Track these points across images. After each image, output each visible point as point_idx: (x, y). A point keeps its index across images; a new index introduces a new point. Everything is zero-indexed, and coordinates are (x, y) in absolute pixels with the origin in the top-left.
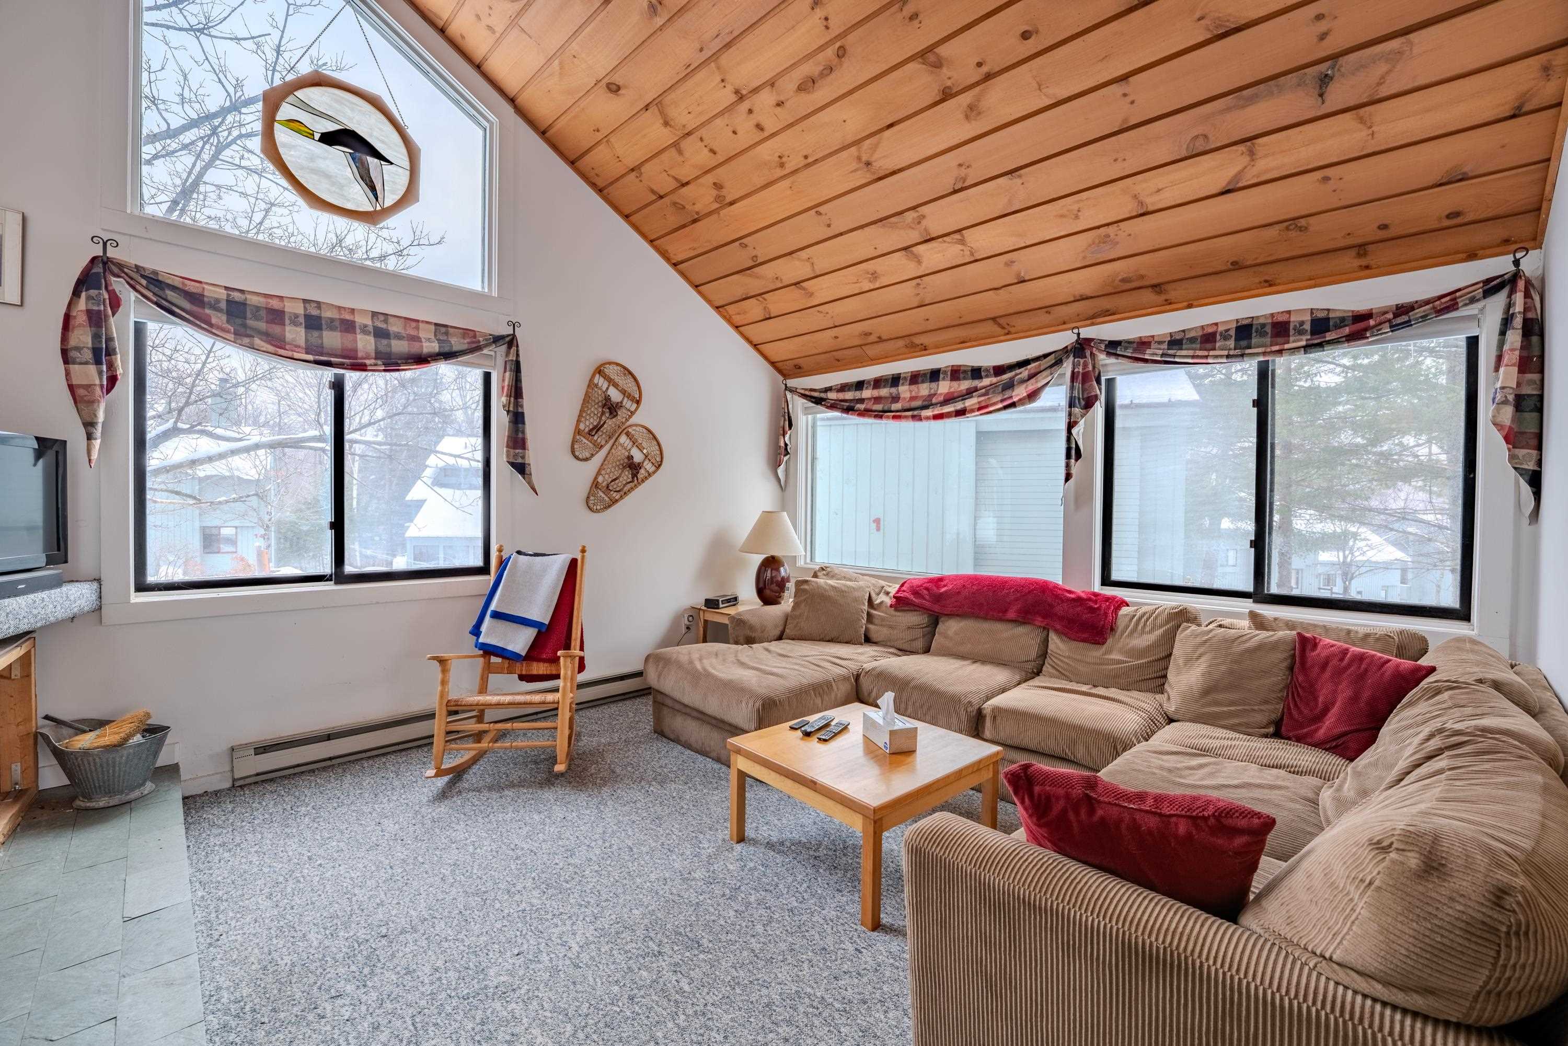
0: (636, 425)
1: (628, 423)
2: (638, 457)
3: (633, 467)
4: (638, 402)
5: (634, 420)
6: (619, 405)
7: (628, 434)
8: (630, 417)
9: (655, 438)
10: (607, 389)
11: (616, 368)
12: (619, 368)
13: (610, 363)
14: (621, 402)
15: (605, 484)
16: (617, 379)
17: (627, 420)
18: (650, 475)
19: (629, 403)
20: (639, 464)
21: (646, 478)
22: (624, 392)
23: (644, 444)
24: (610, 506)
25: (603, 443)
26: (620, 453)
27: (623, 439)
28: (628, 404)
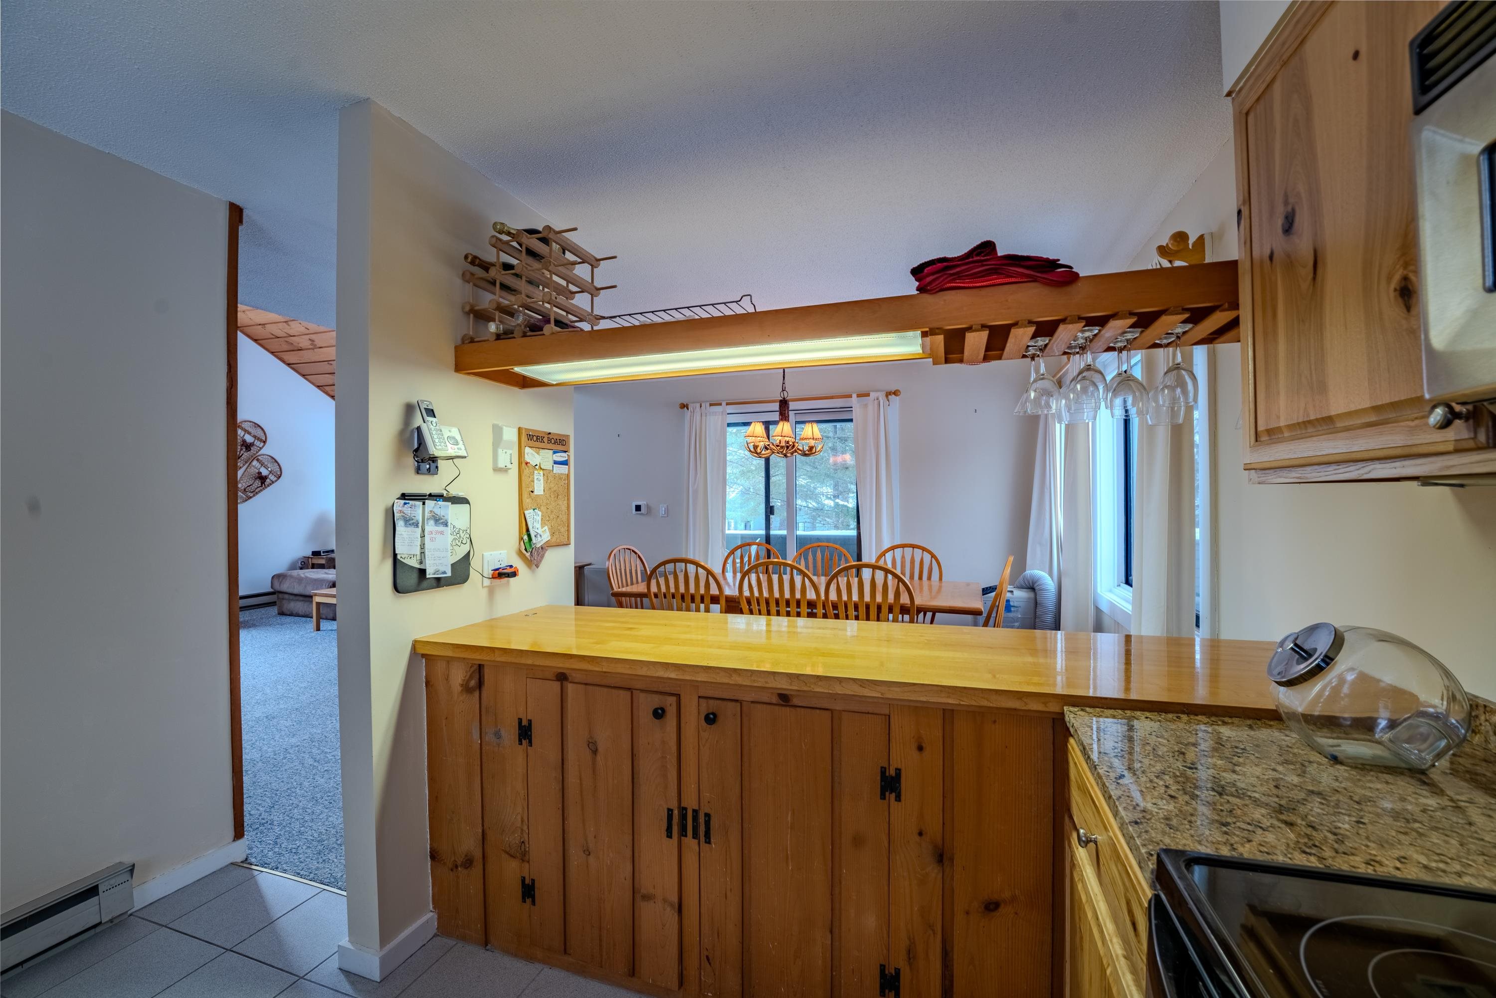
0: (264, 455)
1: (258, 454)
2: (264, 472)
3: (262, 479)
4: (265, 442)
5: (261, 452)
6: (252, 444)
7: (258, 460)
8: (259, 450)
9: (276, 461)
10: (244, 436)
11: (249, 423)
12: (251, 423)
13: (245, 421)
14: (253, 443)
15: (243, 488)
16: (250, 430)
17: (257, 452)
18: (273, 482)
19: (259, 442)
20: (266, 476)
21: (271, 484)
22: (255, 437)
23: (269, 465)
24: (246, 500)
25: (241, 465)
26: (253, 471)
27: (255, 463)
28: (257, 443)
